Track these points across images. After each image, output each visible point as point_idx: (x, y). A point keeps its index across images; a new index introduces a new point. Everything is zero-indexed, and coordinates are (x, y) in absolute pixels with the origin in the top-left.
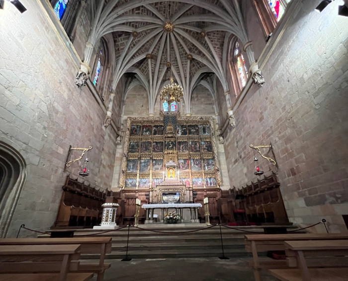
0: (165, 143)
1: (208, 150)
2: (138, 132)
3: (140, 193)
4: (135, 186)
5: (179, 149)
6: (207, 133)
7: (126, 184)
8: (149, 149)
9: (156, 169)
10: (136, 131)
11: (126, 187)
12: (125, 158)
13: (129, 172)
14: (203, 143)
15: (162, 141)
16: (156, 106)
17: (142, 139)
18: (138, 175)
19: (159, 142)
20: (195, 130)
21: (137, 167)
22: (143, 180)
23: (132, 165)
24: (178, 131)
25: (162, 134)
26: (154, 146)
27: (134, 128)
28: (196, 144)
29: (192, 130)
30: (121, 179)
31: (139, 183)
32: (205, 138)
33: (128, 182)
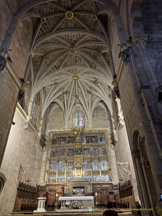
0: (75, 149)
1: (104, 154)
2: (57, 141)
3: (58, 187)
4: (55, 181)
5: (85, 154)
6: (103, 142)
7: (49, 180)
8: (64, 154)
9: (69, 169)
10: (56, 141)
11: (49, 182)
12: (48, 161)
13: (51, 171)
14: (100, 149)
15: (73, 148)
16: (70, 122)
17: (60, 147)
18: (57, 173)
19: (71, 149)
20: (95, 140)
21: (56, 167)
22: (60, 177)
23: (53, 166)
24: (84, 140)
25: (73, 143)
26: (68, 151)
27: (55, 139)
28: (96, 150)
29: (93, 140)
30: (46, 176)
31: (58, 179)
32: (102, 145)
33: (50, 179)
